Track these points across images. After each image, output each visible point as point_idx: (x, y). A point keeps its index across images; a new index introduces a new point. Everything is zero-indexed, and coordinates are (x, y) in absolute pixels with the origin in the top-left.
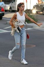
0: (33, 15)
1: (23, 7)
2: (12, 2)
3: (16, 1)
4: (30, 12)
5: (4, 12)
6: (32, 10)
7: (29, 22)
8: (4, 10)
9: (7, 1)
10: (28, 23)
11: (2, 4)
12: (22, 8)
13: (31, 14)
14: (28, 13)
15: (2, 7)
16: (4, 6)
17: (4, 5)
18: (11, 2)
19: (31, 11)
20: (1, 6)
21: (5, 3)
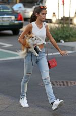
0: (74, 28)
1: (43, 14)
2: (38, 3)
3: (45, 2)
4: (69, 22)
5: (23, 21)
6: (74, 17)
7: (67, 40)
8: (23, 18)
9: (29, 2)
10: (65, 42)
11: (19, 6)
12: (43, 16)
13: (71, 26)
14: (66, 23)
15: (19, 12)
16: (22, 10)
17: (23, 8)
18: (36, 4)
19: (71, 20)
20: (17, 10)
21: (25, 6)
